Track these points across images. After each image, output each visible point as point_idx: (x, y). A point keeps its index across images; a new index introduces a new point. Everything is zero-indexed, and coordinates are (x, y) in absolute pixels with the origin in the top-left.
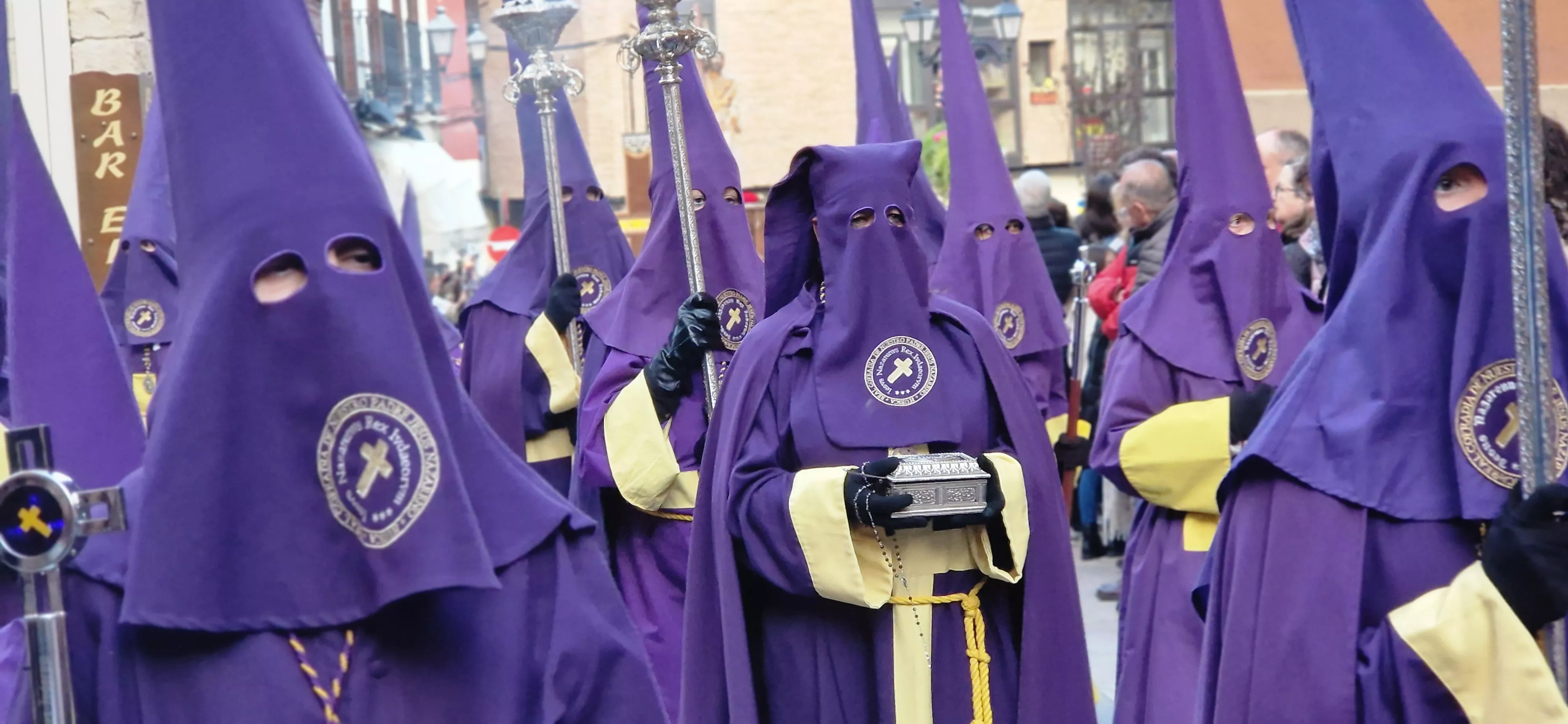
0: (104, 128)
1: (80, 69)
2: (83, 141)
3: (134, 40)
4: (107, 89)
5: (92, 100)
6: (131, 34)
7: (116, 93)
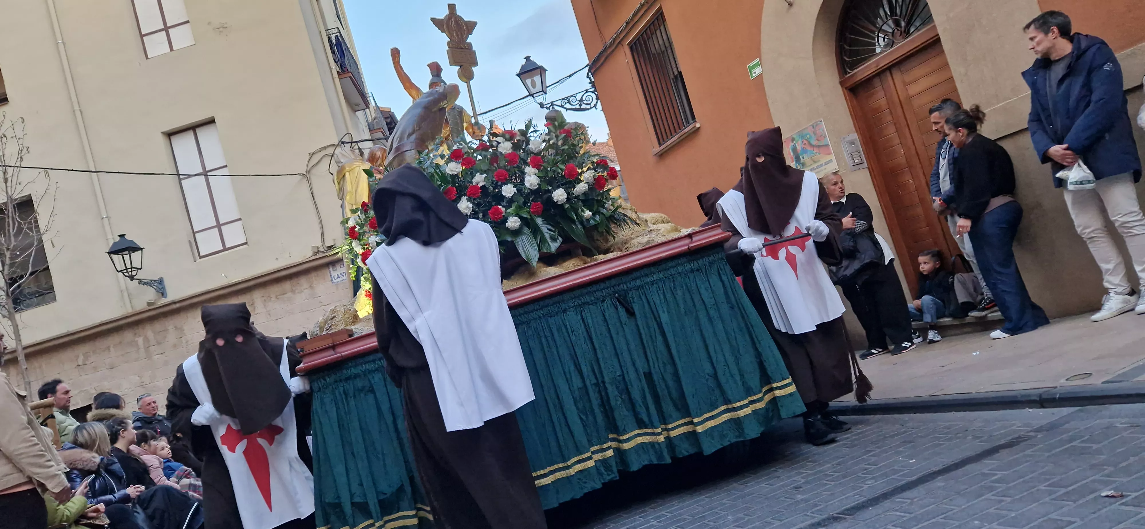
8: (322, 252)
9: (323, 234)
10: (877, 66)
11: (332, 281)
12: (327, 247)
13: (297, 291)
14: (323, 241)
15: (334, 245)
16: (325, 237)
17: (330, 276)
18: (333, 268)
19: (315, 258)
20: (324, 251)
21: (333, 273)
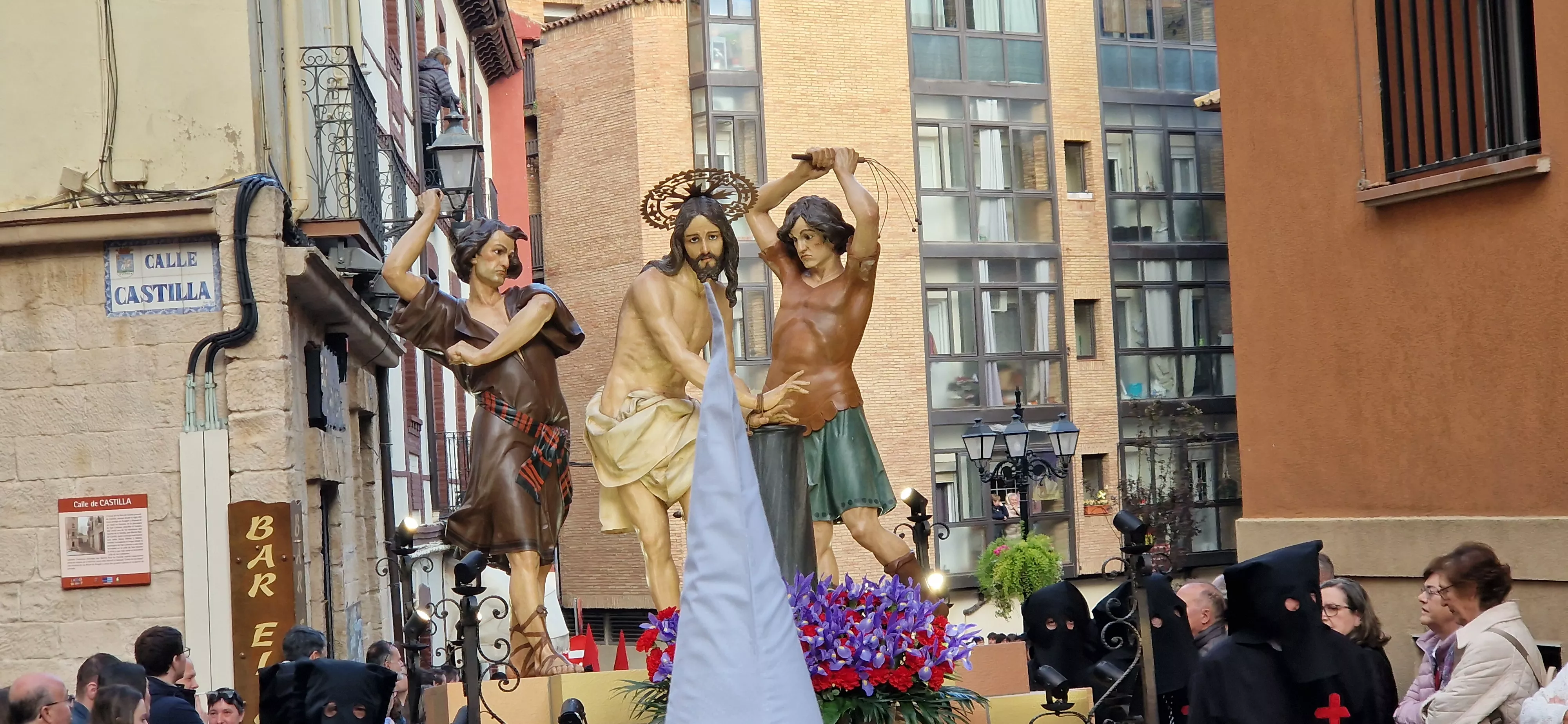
0: (259, 551)
1: (237, 499)
2: (239, 563)
3: (287, 471)
4: (261, 515)
5: (248, 526)
6: (285, 467)
7: (269, 520)
8: (92, 195)
9: (110, 135)
11: (108, 306)
12: (118, 185)
14: (106, 159)
15: (144, 183)
16: (115, 147)
17: (107, 286)
18: (119, 264)
19: (71, 213)
20: (106, 198)
21: (119, 281)
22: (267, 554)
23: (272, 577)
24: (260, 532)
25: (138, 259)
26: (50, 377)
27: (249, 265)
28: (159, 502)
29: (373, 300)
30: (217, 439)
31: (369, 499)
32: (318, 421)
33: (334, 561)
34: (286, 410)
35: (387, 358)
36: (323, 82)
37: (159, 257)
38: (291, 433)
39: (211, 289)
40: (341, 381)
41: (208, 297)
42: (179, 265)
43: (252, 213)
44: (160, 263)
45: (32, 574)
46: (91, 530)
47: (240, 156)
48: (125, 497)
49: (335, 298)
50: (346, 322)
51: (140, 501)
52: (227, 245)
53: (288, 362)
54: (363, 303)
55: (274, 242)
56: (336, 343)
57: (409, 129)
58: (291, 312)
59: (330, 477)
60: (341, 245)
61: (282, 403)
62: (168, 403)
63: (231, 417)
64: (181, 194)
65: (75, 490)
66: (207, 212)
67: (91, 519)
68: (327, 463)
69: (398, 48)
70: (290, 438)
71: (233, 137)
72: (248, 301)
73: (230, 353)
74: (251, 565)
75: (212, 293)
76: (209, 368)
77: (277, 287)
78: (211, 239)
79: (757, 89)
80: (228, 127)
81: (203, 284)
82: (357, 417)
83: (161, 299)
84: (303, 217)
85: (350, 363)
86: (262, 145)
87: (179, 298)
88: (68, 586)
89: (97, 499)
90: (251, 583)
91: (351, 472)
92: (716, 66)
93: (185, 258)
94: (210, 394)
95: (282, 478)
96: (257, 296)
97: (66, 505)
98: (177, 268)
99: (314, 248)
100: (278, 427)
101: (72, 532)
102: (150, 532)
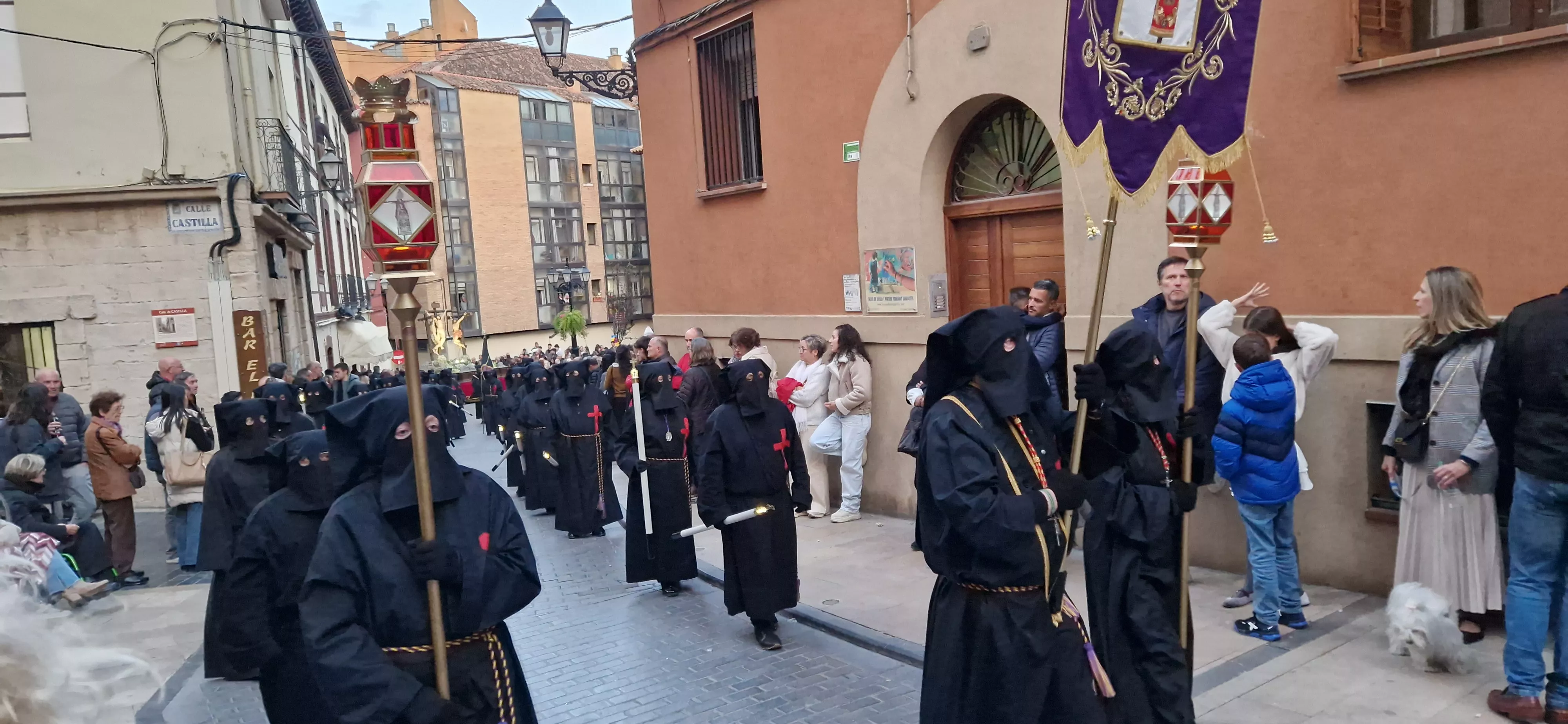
0: (247, 331)
1: (236, 309)
2: (239, 336)
3: (259, 297)
4: (247, 316)
5: (242, 320)
6: (258, 295)
7: (252, 318)
8: (158, 180)
9: (165, 154)
10: (989, 209)
11: (169, 227)
12: (171, 175)
13: (105, 230)
14: (164, 164)
15: (183, 175)
16: (168, 159)
17: (168, 219)
18: (174, 209)
19: (148, 187)
20: (165, 182)
21: (173, 217)
22: (252, 332)
23: (254, 342)
24: (248, 323)
25: (183, 208)
26: (144, 259)
27: (236, 212)
28: (199, 312)
29: (298, 225)
30: (225, 284)
31: (301, 304)
32: (273, 275)
33: (285, 331)
34: (257, 272)
35: (306, 247)
36: (267, 133)
37: (193, 207)
38: (259, 282)
39: (218, 221)
40: (284, 256)
41: (217, 224)
42: (203, 211)
43: (235, 189)
44: (193, 210)
45: (141, 342)
46: (168, 323)
47: (228, 165)
48: (184, 309)
49: (278, 224)
50: (284, 233)
51: (191, 311)
52: (224, 203)
53: (256, 252)
54: (293, 226)
55: (246, 202)
56: (281, 243)
57: (312, 152)
58: (257, 231)
59: (281, 298)
60: (279, 203)
61: (255, 269)
62: (201, 269)
63: (231, 275)
64: (201, 180)
65: (159, 307)
66: (214, 188)
67: (168, 318)
68: (278, 292)
69: (305, 119)
70: (259, 284)
71: (224, 156)
72: (236, 227)
73: (229, 249)
74: (244, 336)
75: (219, 223)
76: (220, 254)
77: (249, 221)
78: (217, 200)
79: (461, 140)
80: (222, 152)
81: (214, 219)
82: (293, 272)
83: (195, 225)
84: (262, 190)
85: (288, 249)
86: (239, 160)
87: (203, 225)
88: (159, 347)
89: (170, 310)
90: (244, 344)
91: (291, 294)
92: (444, 130)
93: (205, 208)
94: (220, 266)
95: (256, 300)
96: (240, 223)
97: (155, 313)
98: (201, 213)
99: (265, 205)
100: (254, 280)
101: (159, 324)
102: (196, 324)
